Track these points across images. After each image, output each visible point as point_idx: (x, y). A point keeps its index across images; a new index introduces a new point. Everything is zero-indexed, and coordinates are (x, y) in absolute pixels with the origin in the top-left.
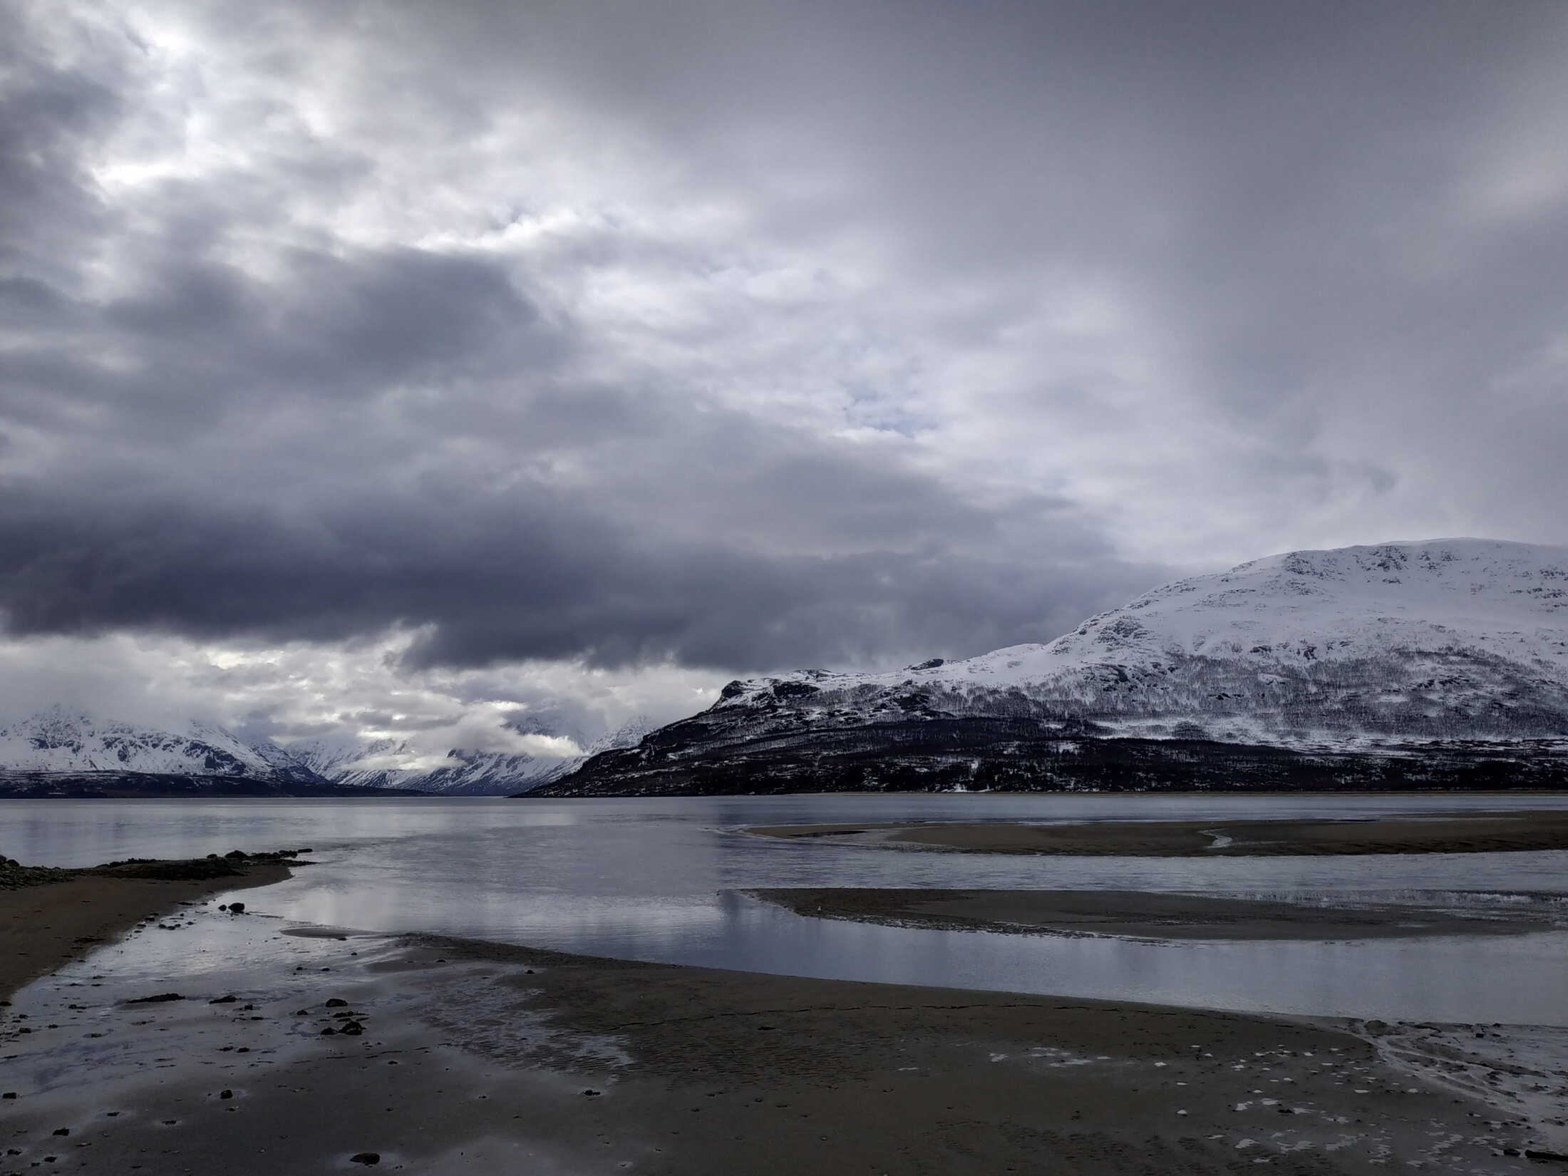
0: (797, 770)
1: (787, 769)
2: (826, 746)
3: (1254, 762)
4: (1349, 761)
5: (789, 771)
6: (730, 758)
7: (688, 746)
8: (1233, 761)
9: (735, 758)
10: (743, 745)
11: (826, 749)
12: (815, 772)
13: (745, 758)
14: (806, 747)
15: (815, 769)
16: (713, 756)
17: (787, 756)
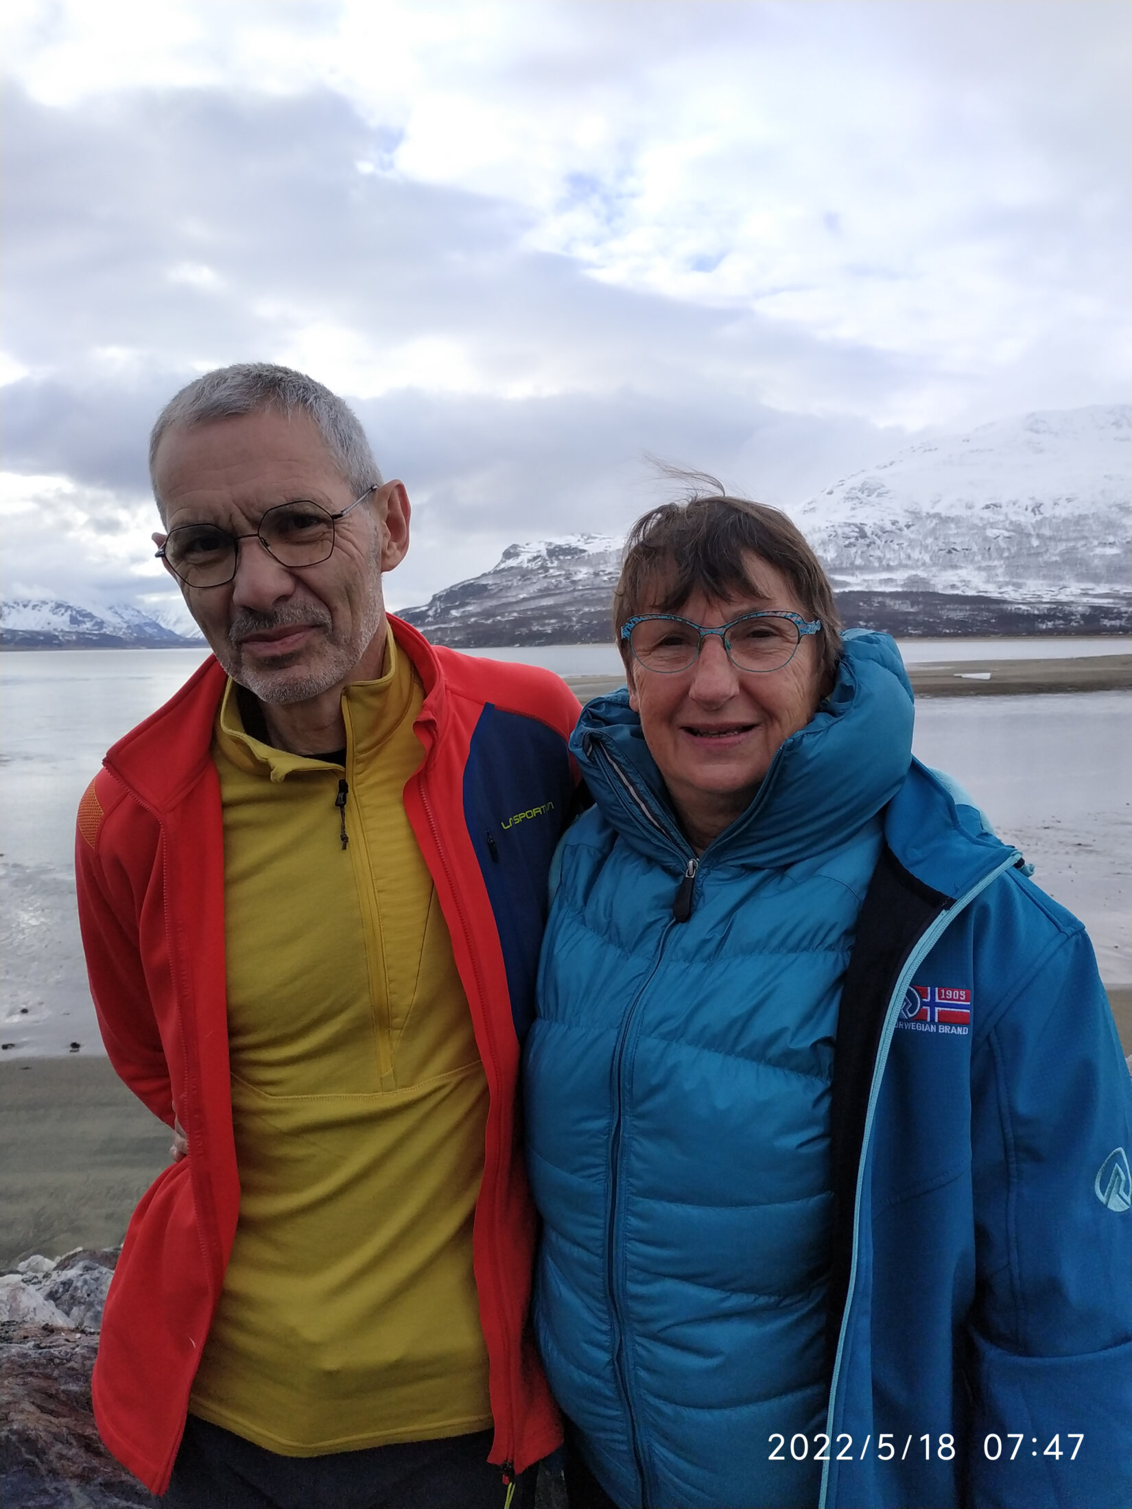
0: (557, 625)
1: (549, 624)
2: (587, 602)
3: (966, 610)
4: (1054, 608)
5: (550, 626)
6: (502, 615)
7: (468, 604)
8: (948, 610)
9: (507, 614)
10: (517, 602)
11: (587, 605)
12: (572, 626)
13: (515, 614)
14: (570, 604)
15: (574, 624)
16: (488, 614)
17: (553, 612)
